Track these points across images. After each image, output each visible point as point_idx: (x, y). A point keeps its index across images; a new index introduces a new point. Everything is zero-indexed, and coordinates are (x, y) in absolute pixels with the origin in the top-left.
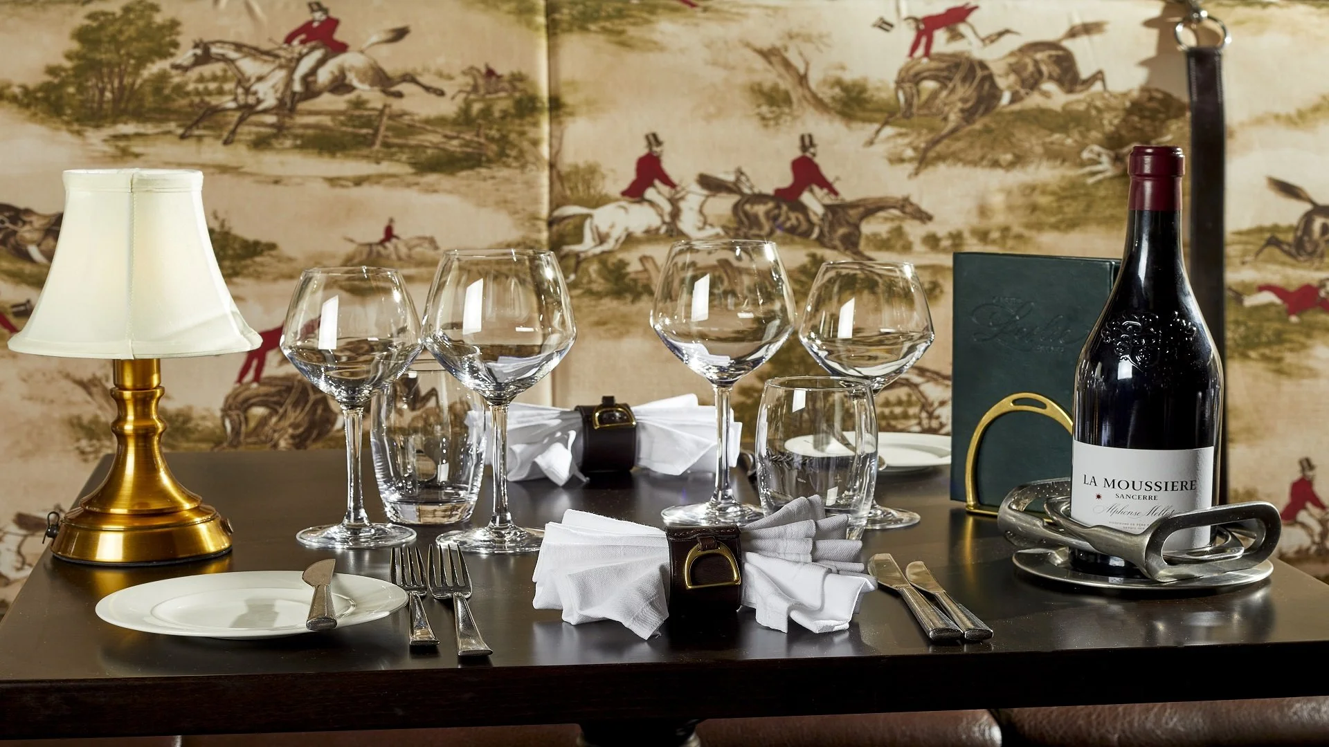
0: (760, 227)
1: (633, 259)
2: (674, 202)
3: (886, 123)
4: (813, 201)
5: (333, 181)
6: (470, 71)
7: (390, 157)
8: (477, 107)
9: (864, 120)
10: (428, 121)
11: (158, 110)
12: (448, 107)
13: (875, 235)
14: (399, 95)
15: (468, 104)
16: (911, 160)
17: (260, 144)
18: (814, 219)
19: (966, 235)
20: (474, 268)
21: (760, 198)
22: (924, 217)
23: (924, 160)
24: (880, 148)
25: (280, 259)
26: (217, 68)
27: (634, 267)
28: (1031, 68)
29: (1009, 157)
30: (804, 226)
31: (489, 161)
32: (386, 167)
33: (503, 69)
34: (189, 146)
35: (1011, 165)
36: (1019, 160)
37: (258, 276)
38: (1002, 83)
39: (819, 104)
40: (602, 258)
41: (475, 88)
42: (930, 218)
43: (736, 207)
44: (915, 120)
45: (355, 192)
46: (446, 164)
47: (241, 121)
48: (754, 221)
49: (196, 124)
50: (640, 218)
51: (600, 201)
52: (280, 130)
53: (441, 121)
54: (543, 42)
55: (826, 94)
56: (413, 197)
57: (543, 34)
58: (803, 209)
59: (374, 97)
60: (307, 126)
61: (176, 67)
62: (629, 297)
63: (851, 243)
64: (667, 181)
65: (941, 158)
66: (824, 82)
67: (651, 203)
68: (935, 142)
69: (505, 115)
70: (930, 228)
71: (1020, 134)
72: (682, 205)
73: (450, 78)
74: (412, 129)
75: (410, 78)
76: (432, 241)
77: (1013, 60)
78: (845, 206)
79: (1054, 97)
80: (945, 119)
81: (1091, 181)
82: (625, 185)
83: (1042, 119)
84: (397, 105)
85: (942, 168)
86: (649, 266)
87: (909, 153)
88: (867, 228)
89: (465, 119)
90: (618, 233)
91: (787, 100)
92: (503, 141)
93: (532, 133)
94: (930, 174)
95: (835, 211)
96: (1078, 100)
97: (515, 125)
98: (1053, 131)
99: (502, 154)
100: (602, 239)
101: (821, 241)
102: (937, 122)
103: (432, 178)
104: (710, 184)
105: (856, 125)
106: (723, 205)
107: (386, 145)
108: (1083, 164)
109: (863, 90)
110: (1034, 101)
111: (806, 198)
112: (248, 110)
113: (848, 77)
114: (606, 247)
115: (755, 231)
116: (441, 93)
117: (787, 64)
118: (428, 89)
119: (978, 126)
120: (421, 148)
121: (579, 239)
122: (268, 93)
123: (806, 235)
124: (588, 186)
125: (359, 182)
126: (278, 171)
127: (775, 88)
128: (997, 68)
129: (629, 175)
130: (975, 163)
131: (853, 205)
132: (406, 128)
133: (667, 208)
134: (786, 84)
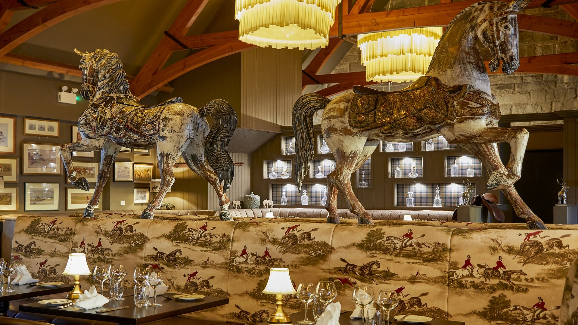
0: (489, 275)
1: (463, 281)
2: (472, 269)
3: (517, 255)
4: (501, 270)
5: (408, 263)
6: (435, 243)
7: (419, 259)
8: (435, 250)
9: (512, 254)
10: (426, 252)
11: (379, 249)
12: (430, 250)
13: (514, 278)
14: (422, 247)
15: (434, 249)
16: (522, 262)
17: (396, 256)
18: (501, 274)
19: (534, 279)
20: (431, 280)
21: (490, 269)
22: (525, 275)
23: (525, 263)
24: (516, 260)
25: (398, 277)
26: (390, 241)
27: (464, 282)
28: (551, 244)
29: (545, 263)
30: (499, 275)
31: (437, 260)
32: (418, 261)
33: (441, 242)
34: (384, 255)
35: (546, 264)
36: (547, 263)
37: (394, 280)
38: (544, 247)
39: (503, 250)
40: (457, 280)
41: (435, 246)
42: (526, 275)
43: (484, 270)
44: (524, 254)
45: (413, 265)
46: (429, 261)
47: (393, 251)
48: (488, 274)
49: (385, 251)
50: (465, 272)
51: (458, 269)
52: (400, 253)
53: (429, 252)
54: (450, 237)
55: (505, 248)
56: (422, 267)
57: (451, 235)
58: (499, 272)
59: (417, 248)
60: (404, 253)
61: (383, 241)
62: (462, 288)
63: (509, 279)
64: (471, 265)
65: (529, 262)
66: (505, 246)
67: (468, 269)
68: (528, 259)
69: (441, 251)
70: (526, 277)
71: (548, 258)
72: (474, 270)
73: (431, 244)
74: (423, 254)
75: (424, 244)
76: (425, 275)
77: (547, 242)
78: (508, 271)
79: (557, 250)
80: (531, 254)
81: (564, 268)
82: (462, 266)
83: (553, 255)
84: (421, 249)
85: (529, 264)
86: (467, 282)
87: (522, 261)
88: (512, 276)
89: (433, 252)
90: (461, 275)
91: (497, 249)
92: (440, 256)
93: (445, 255)
94: (526, 266)
95: (505, 272)
96: (562, 251)
97: (442, 253)
98: (556, 257)
99: (439, 259)
100: (458, 276)
101: (502, 278)
102: (529, 255)
103: (426, 263)
104: (480, 266)
105: (511, 255)
106: (482, 270)
107: (418, 257)
108: (562, 265)
109: (513, 248)
110: (552, 251)
111: (499, 269)
112: (395, 249)
113: (510, 245)
114: (458, 278)
115: (488, 276)
116: (429, 247)
117: (497, 242)
118: (427, 246)
119: (538, 256)
120: (424, 257)
121: (453, 276)
122: (398, 246)
123: (499, 277)
124: (455, 265)
125: (413, 263)
126: (399, 261)
127: (494, 247)
128: (543, 244)
129: (463, 264)
130: (537, 264)
131: (509, 271)
132: (422, 253)
133: (471, 270)
134: (497, 246)
